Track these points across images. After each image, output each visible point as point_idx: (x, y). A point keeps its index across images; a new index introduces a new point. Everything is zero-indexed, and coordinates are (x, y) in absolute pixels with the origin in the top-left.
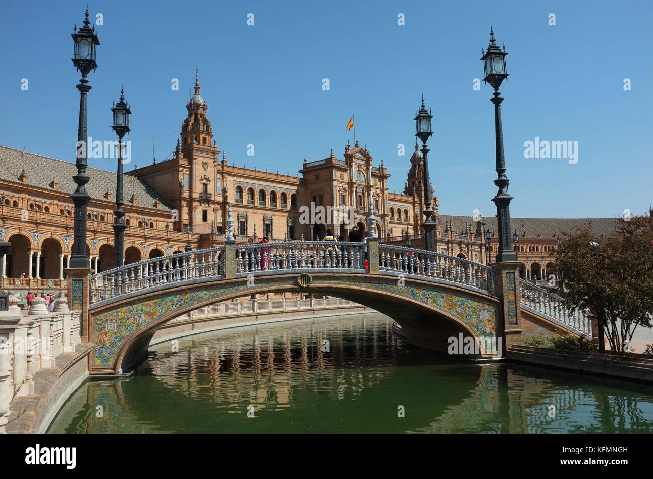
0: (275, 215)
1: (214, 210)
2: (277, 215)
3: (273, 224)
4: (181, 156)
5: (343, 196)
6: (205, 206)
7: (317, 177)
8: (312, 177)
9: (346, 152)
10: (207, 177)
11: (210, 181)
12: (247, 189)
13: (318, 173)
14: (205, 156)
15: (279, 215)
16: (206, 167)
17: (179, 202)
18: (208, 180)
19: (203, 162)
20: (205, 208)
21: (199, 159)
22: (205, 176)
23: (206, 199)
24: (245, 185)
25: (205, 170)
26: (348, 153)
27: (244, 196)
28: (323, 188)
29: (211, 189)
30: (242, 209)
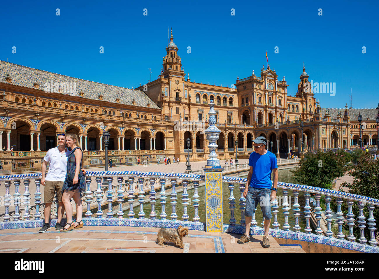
0: (219, 110)
1: (183, 108)
2: (221, 110)
3: (219, 115)
4: (163, 77)
5: (260, 98)
6: (178, 106)
7: (245, 88)
8: (241, 87)
9: (262, 72)
10: (179, 89)
11: (180, 91)
12: (203, 95)
13: (245, 85)
14: (177, 76)
15: (222, 110)
16: (177, 83)
17: (162, 103)
18: (179, 90)
19: (176, 80)
20: (177, 107)
21: (173, 78)
22: (177, 88)
23: (178, 101)
24: (202, 93)
25: (177, 84)
26: (263, 73)
27: (201, 99)
28: (248, 94)
29: (181, 95)
30: (200, 107)
